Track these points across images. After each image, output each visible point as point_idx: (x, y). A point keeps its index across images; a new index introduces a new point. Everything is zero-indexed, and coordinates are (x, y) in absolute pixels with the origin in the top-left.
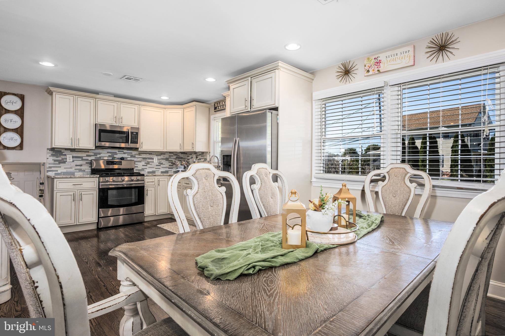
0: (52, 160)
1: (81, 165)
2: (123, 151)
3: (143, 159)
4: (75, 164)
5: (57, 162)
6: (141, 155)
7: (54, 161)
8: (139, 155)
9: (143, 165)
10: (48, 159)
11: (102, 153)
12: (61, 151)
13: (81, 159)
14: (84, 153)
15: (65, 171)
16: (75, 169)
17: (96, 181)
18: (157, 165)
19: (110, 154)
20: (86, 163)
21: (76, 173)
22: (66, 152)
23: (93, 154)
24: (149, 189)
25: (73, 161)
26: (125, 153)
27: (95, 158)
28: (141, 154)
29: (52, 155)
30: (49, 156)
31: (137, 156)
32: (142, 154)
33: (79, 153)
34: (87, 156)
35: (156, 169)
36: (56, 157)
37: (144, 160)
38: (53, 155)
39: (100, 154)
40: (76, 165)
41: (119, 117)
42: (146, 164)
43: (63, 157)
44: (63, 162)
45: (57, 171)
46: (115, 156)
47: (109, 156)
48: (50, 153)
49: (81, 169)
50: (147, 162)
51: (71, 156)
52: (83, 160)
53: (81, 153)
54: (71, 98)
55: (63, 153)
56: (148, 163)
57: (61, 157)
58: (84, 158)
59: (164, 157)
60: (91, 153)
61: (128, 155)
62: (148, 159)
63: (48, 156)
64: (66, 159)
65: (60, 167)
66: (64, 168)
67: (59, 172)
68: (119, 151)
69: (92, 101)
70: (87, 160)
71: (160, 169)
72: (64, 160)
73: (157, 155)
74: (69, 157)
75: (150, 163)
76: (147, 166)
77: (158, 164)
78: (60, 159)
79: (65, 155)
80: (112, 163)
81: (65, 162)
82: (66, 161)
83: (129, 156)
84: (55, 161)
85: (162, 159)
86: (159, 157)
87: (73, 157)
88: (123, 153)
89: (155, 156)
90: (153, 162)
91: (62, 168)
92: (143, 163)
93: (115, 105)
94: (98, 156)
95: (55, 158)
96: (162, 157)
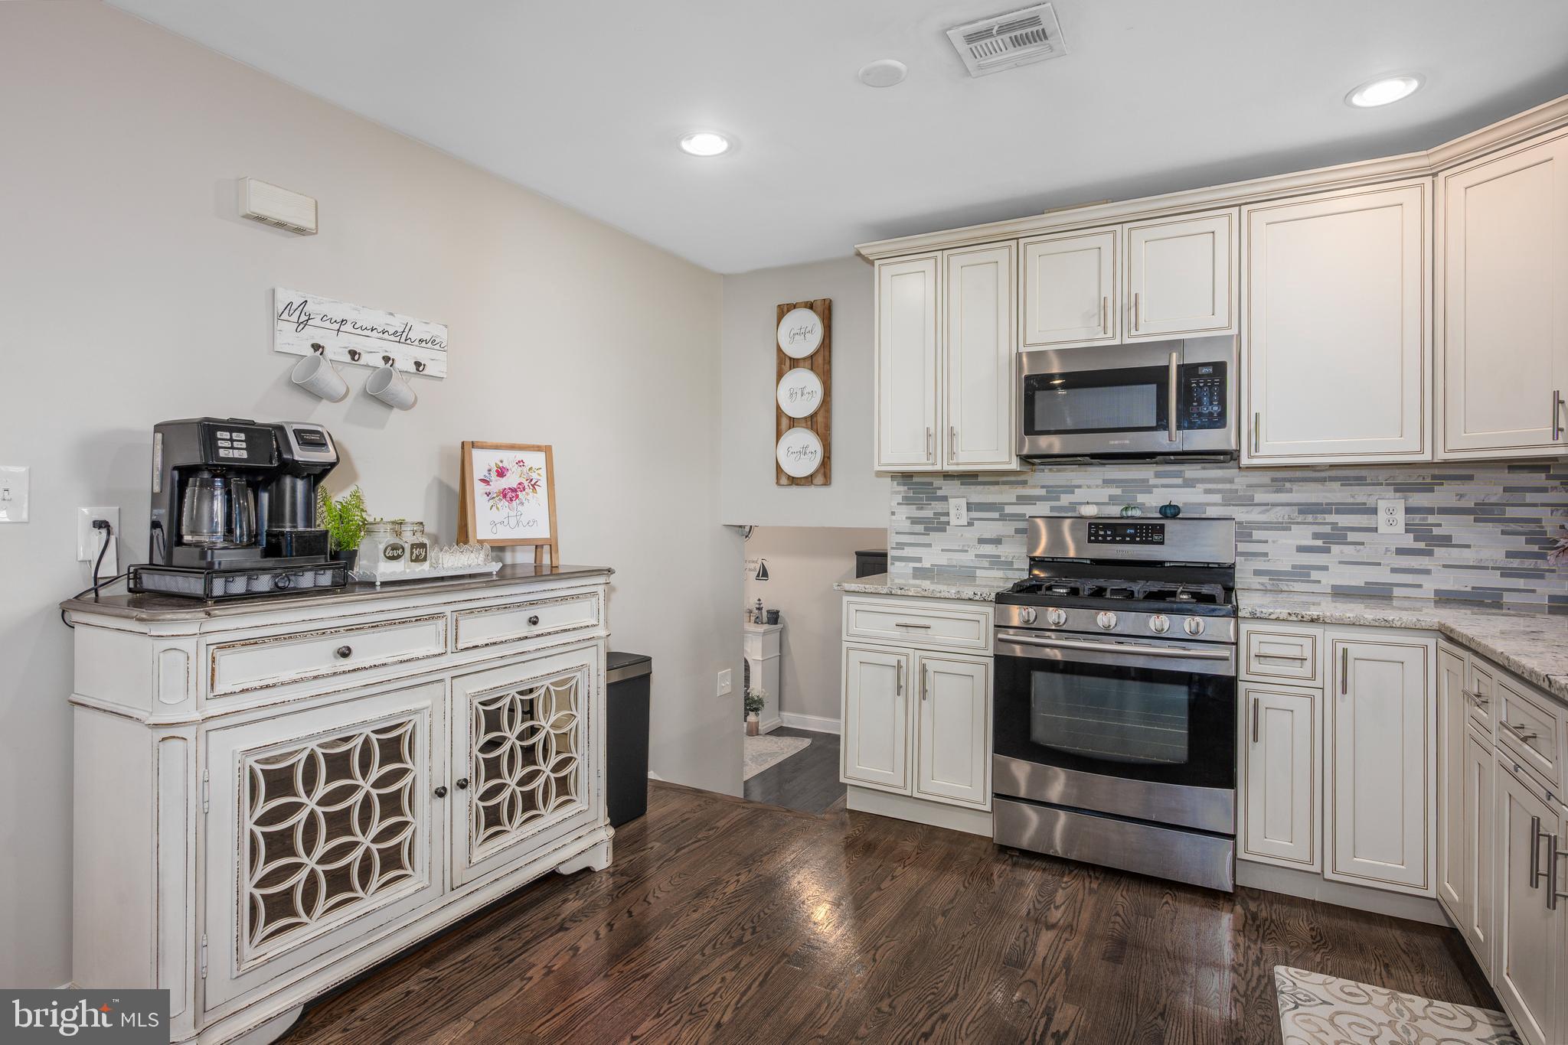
0: (904, 518)
1: (997, 541)
2: (1179, 475)
3: (1301, 512)
4: (978, 536)
5: (920, 528)
6: (1290, 491)
7: (912, 523)
8: (1277, 491)
9: (1301, 549)
10: (893, 513)
11: (1079, 487)
12: (931, 484)
13: (996, 515)
14: (1007, 487)
15: (943, 560)
16: (977, 556)
17: (982, 619)
18: (1400, 551)
19: (1118, 492)
20: (1017, 531)
21: (979, 573)
22: (947, 488)
23: (1043, 492)
24: (1265, 701)
25: (970, 524)
26: (1189, 483)
27: (1052, 509)
28: (1288, 485)
29: (905, 498)
30: (898, 504)
31: (1260, 497)
32: (1295, 487)
33: (993, 488)
34: (1022, 500)
35: (1394, 570)
36: (918, 509)
37: (1310, 518)
38: (907, 501)
39: (1070, 489)
40: (981, 541)
41: (1125, 301)
42: (1319, 543)
43: (938, 506)
44: (937, 525)
45: (919, 560)
46: (1141, 498)
47: (1111, 497)
48: (898, 492)
49: (999, 557)
50: (1327, 529)
51: (963, 502)
52: (1004, 517)
53: (997, 487)
54: (928, 265)
55: (939, 493)
56: (1338, 536)
57: (932, 508)
58: (1008, 510)
59: (1461, 496)
60: (1034, 487)
61: (1208, 491)
62: (1338, 512)
63: (894, 503)
64: (947, 514)
65: (930, 545)
66: (942, 550)
67: (926, 564)
68: (1158, 475)
69: (1001, 255)
70: (1019, 517)
71: (1427, 572)
72: (943, 519)
73: (1401, 488)
74: (957, 509)
75: (1352, 537)
76: (1328, 551)
77: (1409, 541)
78: (928, 513)
79: (945, 499)
80: (1114, 536)
81: (942, 527)
82: (948, 523)
83: (1217, 498)
84: (914, 521)
85: (1444, 511)
86: (1419, 499)
87: (970, 507)
88: (1179, 481)
89: (1391, 494)
90: (1375, 530)
91: (936, 548)
92: (1303, 535)
93: (1105, 241)
94: (1065, 500)
95: (913, 511)
96: (1445, 495)
